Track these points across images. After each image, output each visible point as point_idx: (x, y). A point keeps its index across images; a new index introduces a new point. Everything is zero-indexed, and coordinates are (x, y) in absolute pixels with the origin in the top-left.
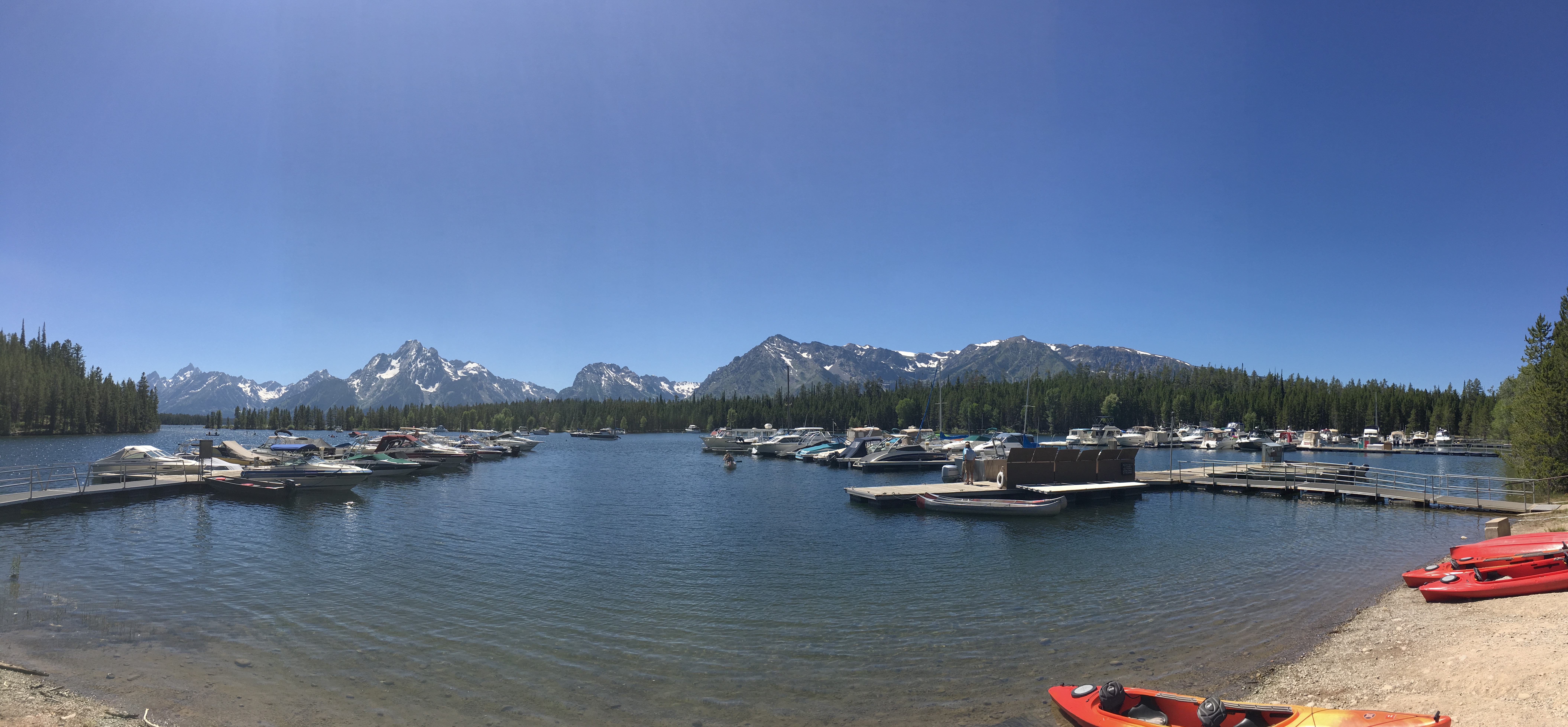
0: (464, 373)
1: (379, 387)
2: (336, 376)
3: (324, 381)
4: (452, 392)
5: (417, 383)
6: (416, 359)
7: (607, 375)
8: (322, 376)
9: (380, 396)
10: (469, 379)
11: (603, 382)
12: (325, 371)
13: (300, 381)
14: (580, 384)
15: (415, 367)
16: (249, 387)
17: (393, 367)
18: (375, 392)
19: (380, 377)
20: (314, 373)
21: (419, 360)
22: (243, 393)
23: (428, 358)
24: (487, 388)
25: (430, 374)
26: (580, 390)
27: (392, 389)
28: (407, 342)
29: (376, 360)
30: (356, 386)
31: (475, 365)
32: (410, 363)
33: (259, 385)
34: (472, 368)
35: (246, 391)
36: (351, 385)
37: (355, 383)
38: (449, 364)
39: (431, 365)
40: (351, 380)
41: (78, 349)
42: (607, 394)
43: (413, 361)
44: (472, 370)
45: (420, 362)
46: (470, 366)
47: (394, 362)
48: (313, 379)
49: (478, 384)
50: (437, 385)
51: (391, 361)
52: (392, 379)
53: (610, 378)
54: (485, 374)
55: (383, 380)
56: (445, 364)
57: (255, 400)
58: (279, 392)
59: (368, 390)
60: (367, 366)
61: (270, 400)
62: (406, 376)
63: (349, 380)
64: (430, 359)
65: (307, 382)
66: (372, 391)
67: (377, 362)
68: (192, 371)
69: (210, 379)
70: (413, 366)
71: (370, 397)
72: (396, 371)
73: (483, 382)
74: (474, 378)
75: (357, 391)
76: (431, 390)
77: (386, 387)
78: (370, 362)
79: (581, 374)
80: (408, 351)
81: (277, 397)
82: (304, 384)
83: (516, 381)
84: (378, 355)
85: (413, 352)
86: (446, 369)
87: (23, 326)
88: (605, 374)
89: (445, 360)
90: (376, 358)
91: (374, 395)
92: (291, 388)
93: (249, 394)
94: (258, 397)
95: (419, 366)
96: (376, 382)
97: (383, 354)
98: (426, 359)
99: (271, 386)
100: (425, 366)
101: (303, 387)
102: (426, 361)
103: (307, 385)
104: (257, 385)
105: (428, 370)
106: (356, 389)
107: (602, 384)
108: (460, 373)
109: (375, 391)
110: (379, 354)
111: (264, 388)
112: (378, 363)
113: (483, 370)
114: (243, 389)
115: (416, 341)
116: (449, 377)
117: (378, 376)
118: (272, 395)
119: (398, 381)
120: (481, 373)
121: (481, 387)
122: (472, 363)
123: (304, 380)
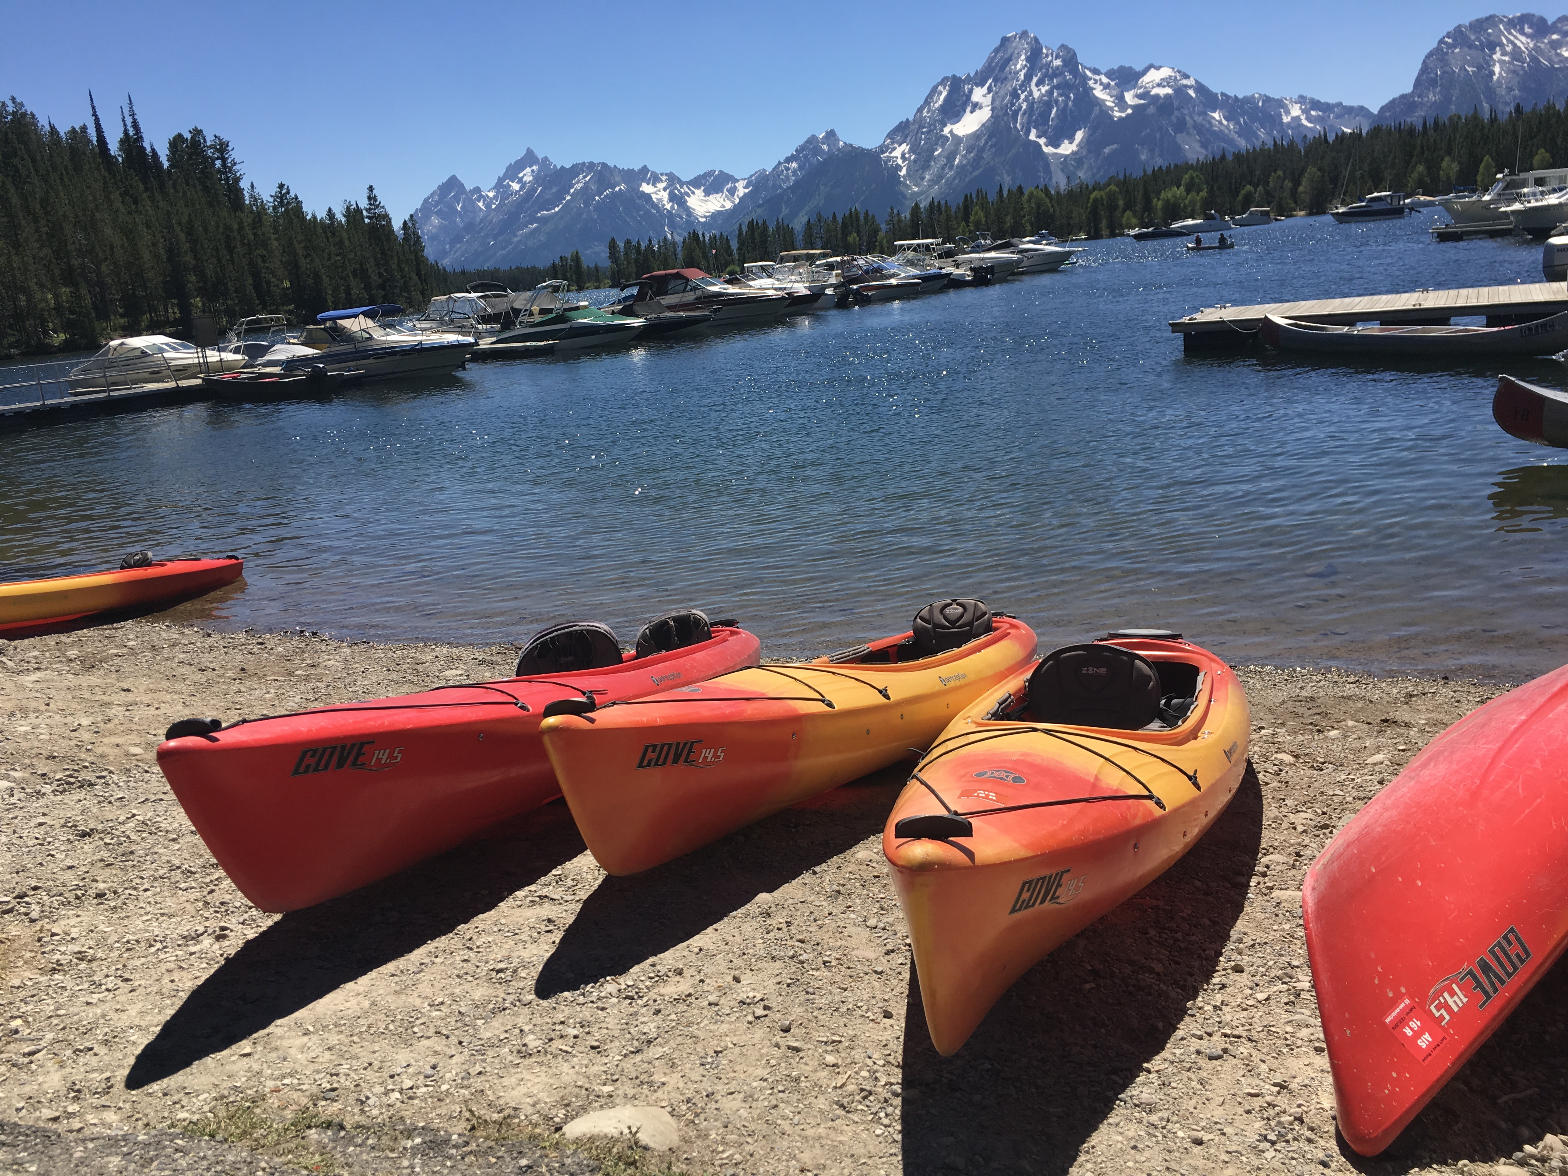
0: (1139, 97)
1: (951, 157)
2: (856, 144)
3: (831, 158)
4: (1114, 147)
5: (1032, 136)
6: (1028, 77)
7: (1509, 48)
8: (825, 147)
9: (955, 178)
10: (1152, 110)
11: (1497, 69)
12: (831, 135)
13: (780, 163)
14: (1433, 82)
15: (1026, 100)
16: (665, 189)
17: (976, 106)
19: (951, 132)
20: (809, 141)
21: (1035, 80)
22: (655, 206)
23: (1057, 72)
24: (1196, 126)
25: (1062, 113)
26: (1432, 97)
27: (978, 158)
28: (1005, 40)
29: (940, 93)
30: (900, 162)
31: (1165, 72)
32: (1015, 90)
33: (689, 183)
34: (1158, 80)
35: (660, 200)
36: (889, 159)
37: (897, 153)
38: (1105, 80)
39: (1064, 87)
40: (887, 147)
41: (222, 148)
42: (1507, 99)
43: (1022, 86)
44: (1159, 85)
45: (1037, 85)
46: (1153, 76)
47: (979, 94)
48: (805, 156)
49: (1174, 118)
50: (1079, 135)
51: (971, 91)
52: (976, 136)
53: (1516, 54)
54: (1192, 93)
55: (957, 140)
56: (1096, 81)
57: (681, 218)
58: (733, 195)
59: (926, 167)
60: (920, 110)
61: (715, 215)
62: (1007, 124)
63: (883, 149)
64: (1061, 74)
65: (794, 165)
66: (935, 167)
67: (942, 98)
68: (535, 168)
69: (578, 182)
70: (1023, 97)
71: (934, 182)
72: (984, 115)
73: (1186, 111)
74: (1164, 106)
75: (903, 172)
76: (1067, 148)
77: (964, 156)
78: (927, 102)
79: (1438, 55)
80: (1008, 61)
81: (728, 205)
82: (787, 169)
83: (1267, 100)
84: (943, 82)
85: (1021, 62)
86: (1099, 92)
87: (93, 108)
88: (1501, 45)
89: (1096, 72)
90: (940, 88)
91: (940, 177)
92: (759, 183)
93: (668, 206)
94: (688, 211)
95: (1036, 94)
96: (943, 146)
97: (954, 76)
98: (1050, 74)
99: (713, 182)
100: (1050, 93)
101: (787, 177)
102: (1051, 79)
103: (794, 172)
104: (682, 184)
105: (1057, 101)
106: (899, 168)
107: (1493, 73)
108: (1130, 97)
109: (943, 168)
110: (946, 79)
111: (698, 188)
112: (945, 100)
113: (1185, 82)
114: (654, 197)
115: (1024, 34)
116: (1105, 112)
117: (946, 131)
118: (718, 203)
119: (989, 138)
120: (1180, 91)
121: (1180, 127)
122: (1158, 68)
123: (788, 160)
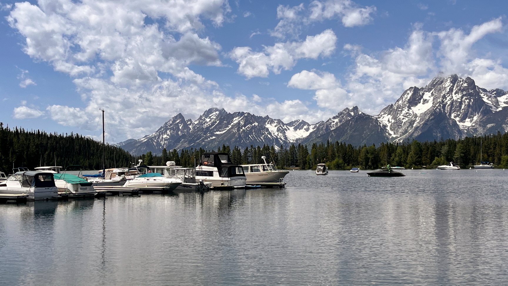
0: (506, 103)
1: (412, 123)
3: (355, 118)
4: (492, 125)
5: (452, 117)
6: (451, 90)
8: (352, 114)
9: (413, 132)
12: (355, 109)
13: (330, 119)
15: (450, 100)
16: (275, 126)
17: (425, 101)
18: (408, 128)
19: (413, 111)
20: (344, 110)
21: (454, 91)
22: (270, 134)
23: (465, 89)
25: (467, 107)
27: (425, 124)
29: (408, 94)
30: (387, 123)
32: (445, 95)
33: (286, 124)
35: (273, 131)
36: (382, 121)
37: (386, 119)
38: (489, 94)
39: (468, 96)
40: (381, 116)
43: (448, 94)
45: (455, 94)
47: (427, 96)
48: (342, 117)
50: (475, 118)
51: (423, 94)
52: (425, 114)
55: (416, 115)
56: (484, 95)
58: (307, 131)
59: (399, 126)
60: (398, 101)
61: (299, 140)
62: (440, 110)
63: (379, 116)
64: (467, 90)
65: (337, 120)
66: (404, 127)
67: (409, 96)
68: (217, 113)
69: (236, 120)
70: (448, 98)
71: (403, 133)
72: (429, 105)
75: (388, 128)
76: (468, 123)
77: (418, 123)
78: (402, 98)
80: (441, 82)
81: (305, 136)
82: (334, 122)
84: (410, 89)
85: (448, 83)
86: (485, 99)
89: (485, 90)
90: (408, 92)
91: (406, 131)
92: (320, 127)
93: (276, 134)
94: (286, 137)
95: (455, 98)
96: (408, 117)
97: (416, 87)
98: (461, 90)
99: (299, 125)
100: (462, 98)
101: (333, 125)
102: (462, 92)
103: (337, 123)
104: (284, 124)
105: (464, 102)
110: (412, 88)
111: (292, 127)
112: (411, 97)
114: (270, 130)
116: (488, 109)
118: (300, 134)
119: (431, 115)
123: (334, 118)
